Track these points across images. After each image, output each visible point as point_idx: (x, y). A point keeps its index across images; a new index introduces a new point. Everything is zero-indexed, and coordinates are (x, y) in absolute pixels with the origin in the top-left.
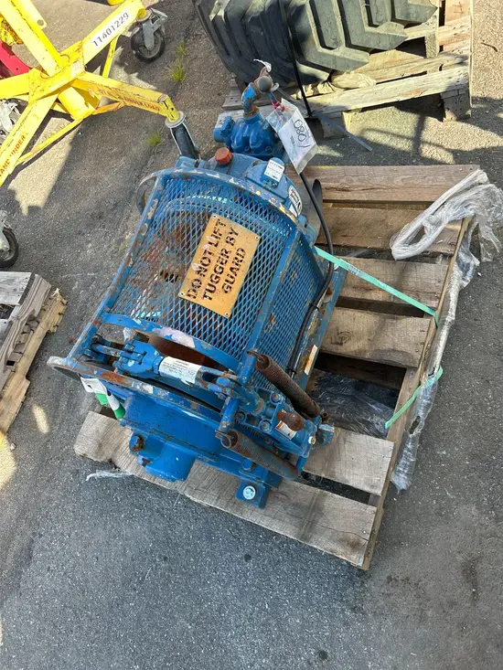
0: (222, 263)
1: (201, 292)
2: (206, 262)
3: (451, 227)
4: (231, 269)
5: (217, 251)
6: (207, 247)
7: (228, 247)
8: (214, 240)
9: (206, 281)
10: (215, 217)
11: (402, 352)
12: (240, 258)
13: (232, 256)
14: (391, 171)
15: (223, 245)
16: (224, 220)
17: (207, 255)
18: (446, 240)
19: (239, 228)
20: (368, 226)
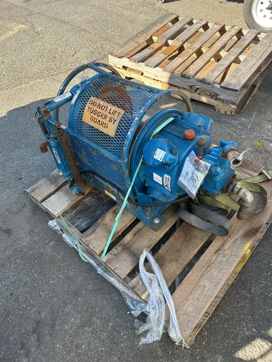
0: (102, 116)
1: (91, 106)
2: (103, 108)
3: (146, 293)
4: (99, 121)
5: (107, 113)
6: (109, 108)
7: (108, 119)
8: (111, 112)
9: (95, 108)
10: (123, 112)
11: (90, 235)
12: (104, 125)
13: (104, 121)
14: (218, 283)
15: (109, 116)
16: (121, 116)
17: (106, 108)
18: (139, 286)
19: (116, 124)
20: (178, 251)
